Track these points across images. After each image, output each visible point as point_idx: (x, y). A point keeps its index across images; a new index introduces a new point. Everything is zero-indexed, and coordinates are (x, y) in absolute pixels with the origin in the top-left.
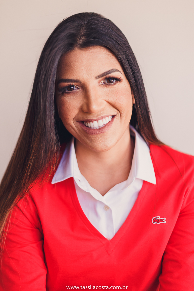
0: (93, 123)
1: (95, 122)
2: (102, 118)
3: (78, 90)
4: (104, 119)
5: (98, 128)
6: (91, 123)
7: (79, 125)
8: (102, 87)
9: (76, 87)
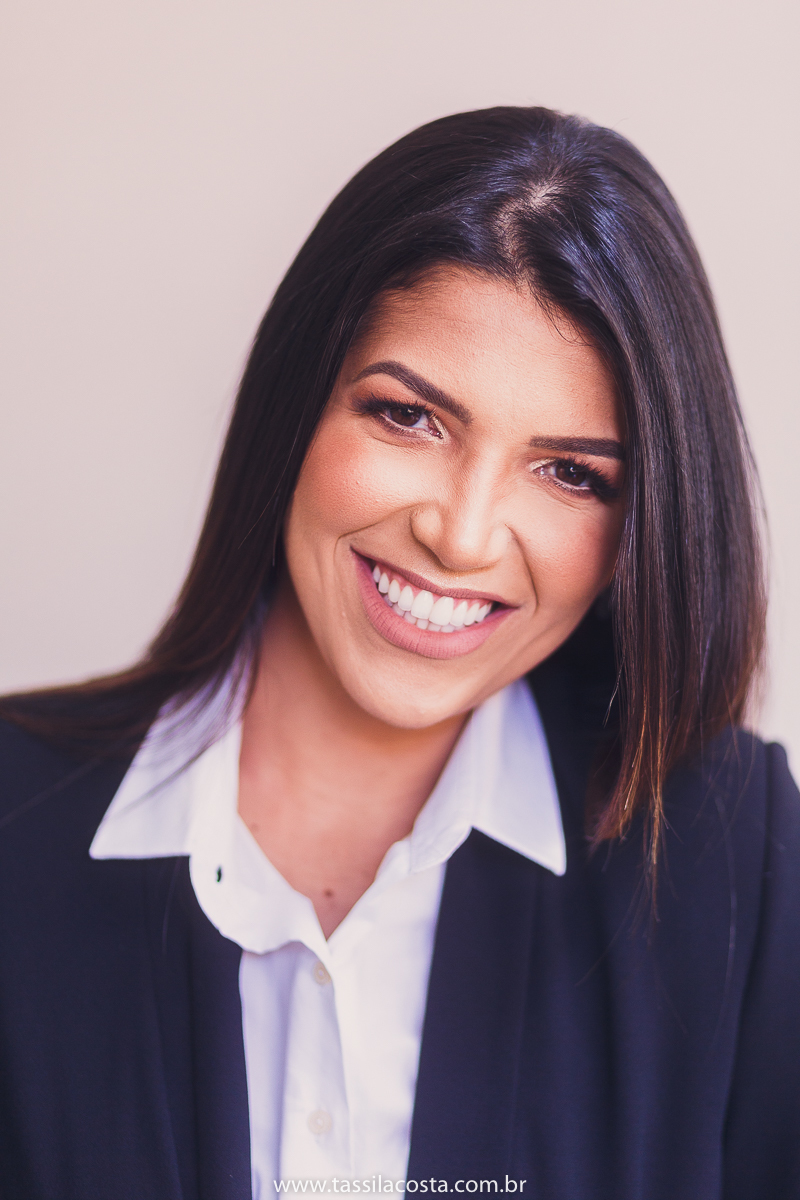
0: (415, 595)
1: (426, 596)
2: (459, 596)
3: (435, 440)
4: (464, 604)
5: (422, 625)
6: (408, 590)
7: (351, 565)
8: (532, 481)
9: (430, 420)
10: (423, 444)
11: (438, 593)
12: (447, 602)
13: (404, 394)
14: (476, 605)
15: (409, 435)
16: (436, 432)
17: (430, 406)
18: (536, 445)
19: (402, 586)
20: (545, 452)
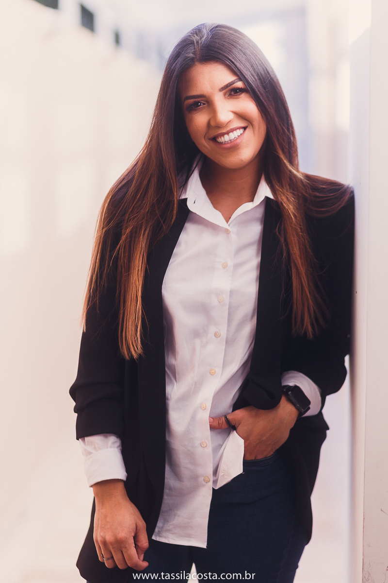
10: (203, 108)
11: (228, 133)
12: (231, 134)
13: (191, 101)
14: (238, 130)
15: (200, 108)
16: (204, 104)
17: (199, 99)
18: (221, 91)
19: (221, 138)
20: (224, 91)
